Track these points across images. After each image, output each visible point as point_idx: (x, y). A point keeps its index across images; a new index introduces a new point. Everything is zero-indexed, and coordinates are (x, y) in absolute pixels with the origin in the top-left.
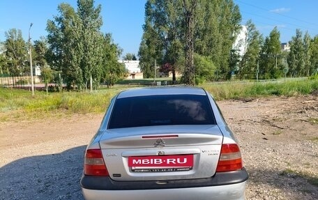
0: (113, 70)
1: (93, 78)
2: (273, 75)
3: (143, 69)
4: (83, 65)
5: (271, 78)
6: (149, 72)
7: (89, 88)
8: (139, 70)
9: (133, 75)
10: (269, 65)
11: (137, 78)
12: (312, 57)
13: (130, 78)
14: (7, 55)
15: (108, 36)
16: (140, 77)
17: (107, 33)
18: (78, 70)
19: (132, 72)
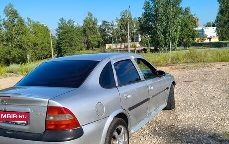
0: (190, 35)
1: (172, 43)
3: (218, 34)
4: (164, 33)
6: (225, 35)
7: (169, 50)
8: (215, 34)
9: (210, 38)
11: (213, 40)
13: (207, 41)
14: (120, 28)
15: (187, 9)
16: (216, 40)
17: (187, 7)
18: (161, 36)
19: (209, 36)
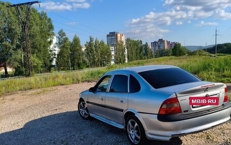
2: (80, 67)
5: (79, 69)
10: (76, 60)
12: (101, 54)
